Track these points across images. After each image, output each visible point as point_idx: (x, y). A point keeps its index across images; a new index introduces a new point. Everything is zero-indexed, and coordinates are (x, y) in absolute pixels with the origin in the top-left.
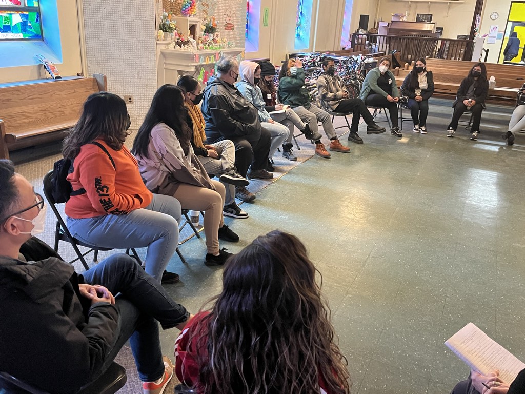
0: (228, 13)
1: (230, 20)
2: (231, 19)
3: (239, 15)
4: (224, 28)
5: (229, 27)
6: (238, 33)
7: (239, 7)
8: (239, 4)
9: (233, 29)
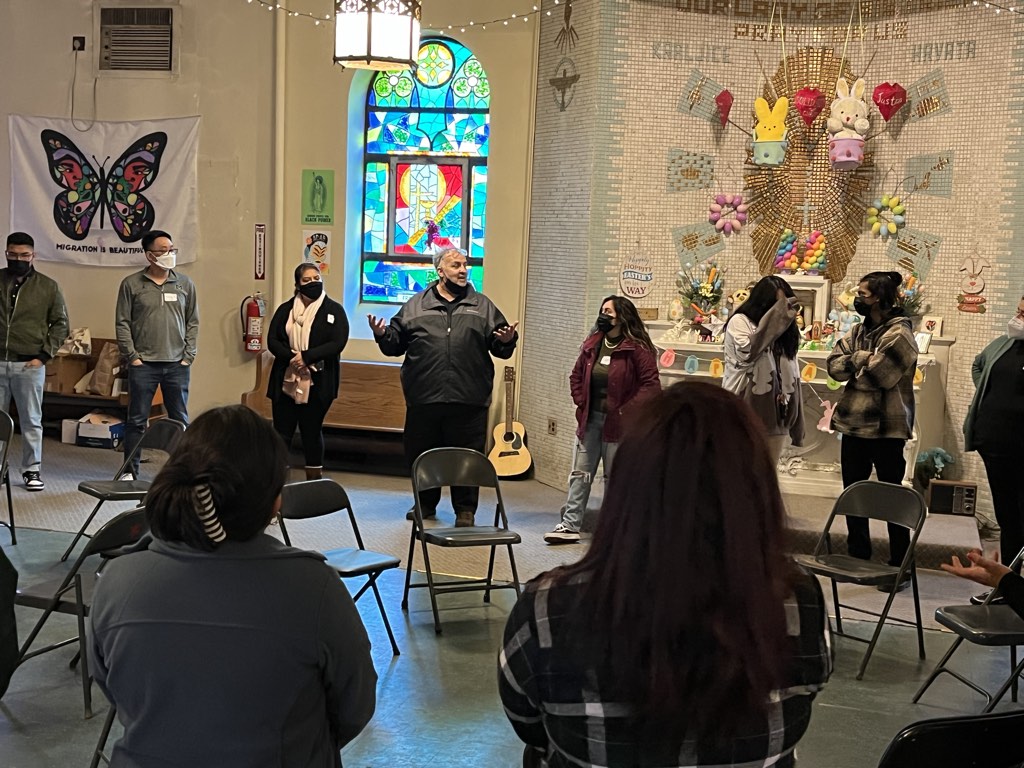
0: (968, 265)
1: (973, 284)
2: (979, 281)
3: (1001, 270)
4: (958, 304)
5: (971, 304)
6: (997, 320)
7: (1003, 249)
8: (1004, 240)
9: (983, 311)
